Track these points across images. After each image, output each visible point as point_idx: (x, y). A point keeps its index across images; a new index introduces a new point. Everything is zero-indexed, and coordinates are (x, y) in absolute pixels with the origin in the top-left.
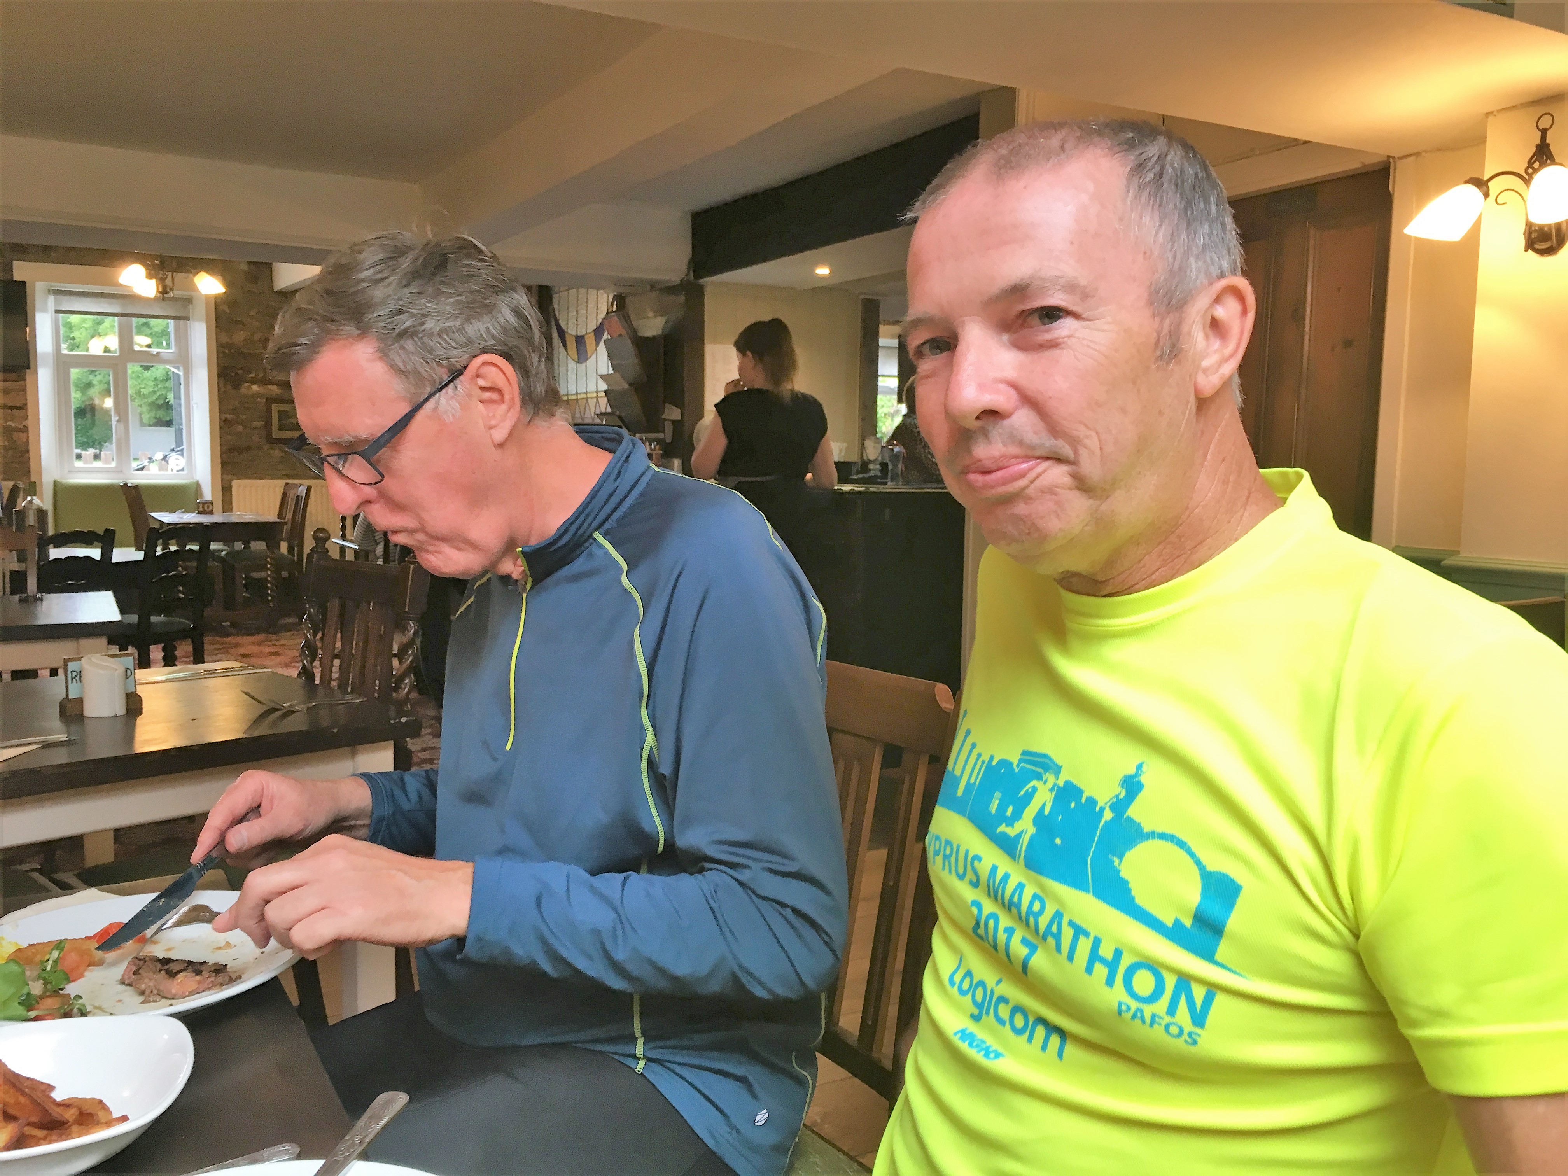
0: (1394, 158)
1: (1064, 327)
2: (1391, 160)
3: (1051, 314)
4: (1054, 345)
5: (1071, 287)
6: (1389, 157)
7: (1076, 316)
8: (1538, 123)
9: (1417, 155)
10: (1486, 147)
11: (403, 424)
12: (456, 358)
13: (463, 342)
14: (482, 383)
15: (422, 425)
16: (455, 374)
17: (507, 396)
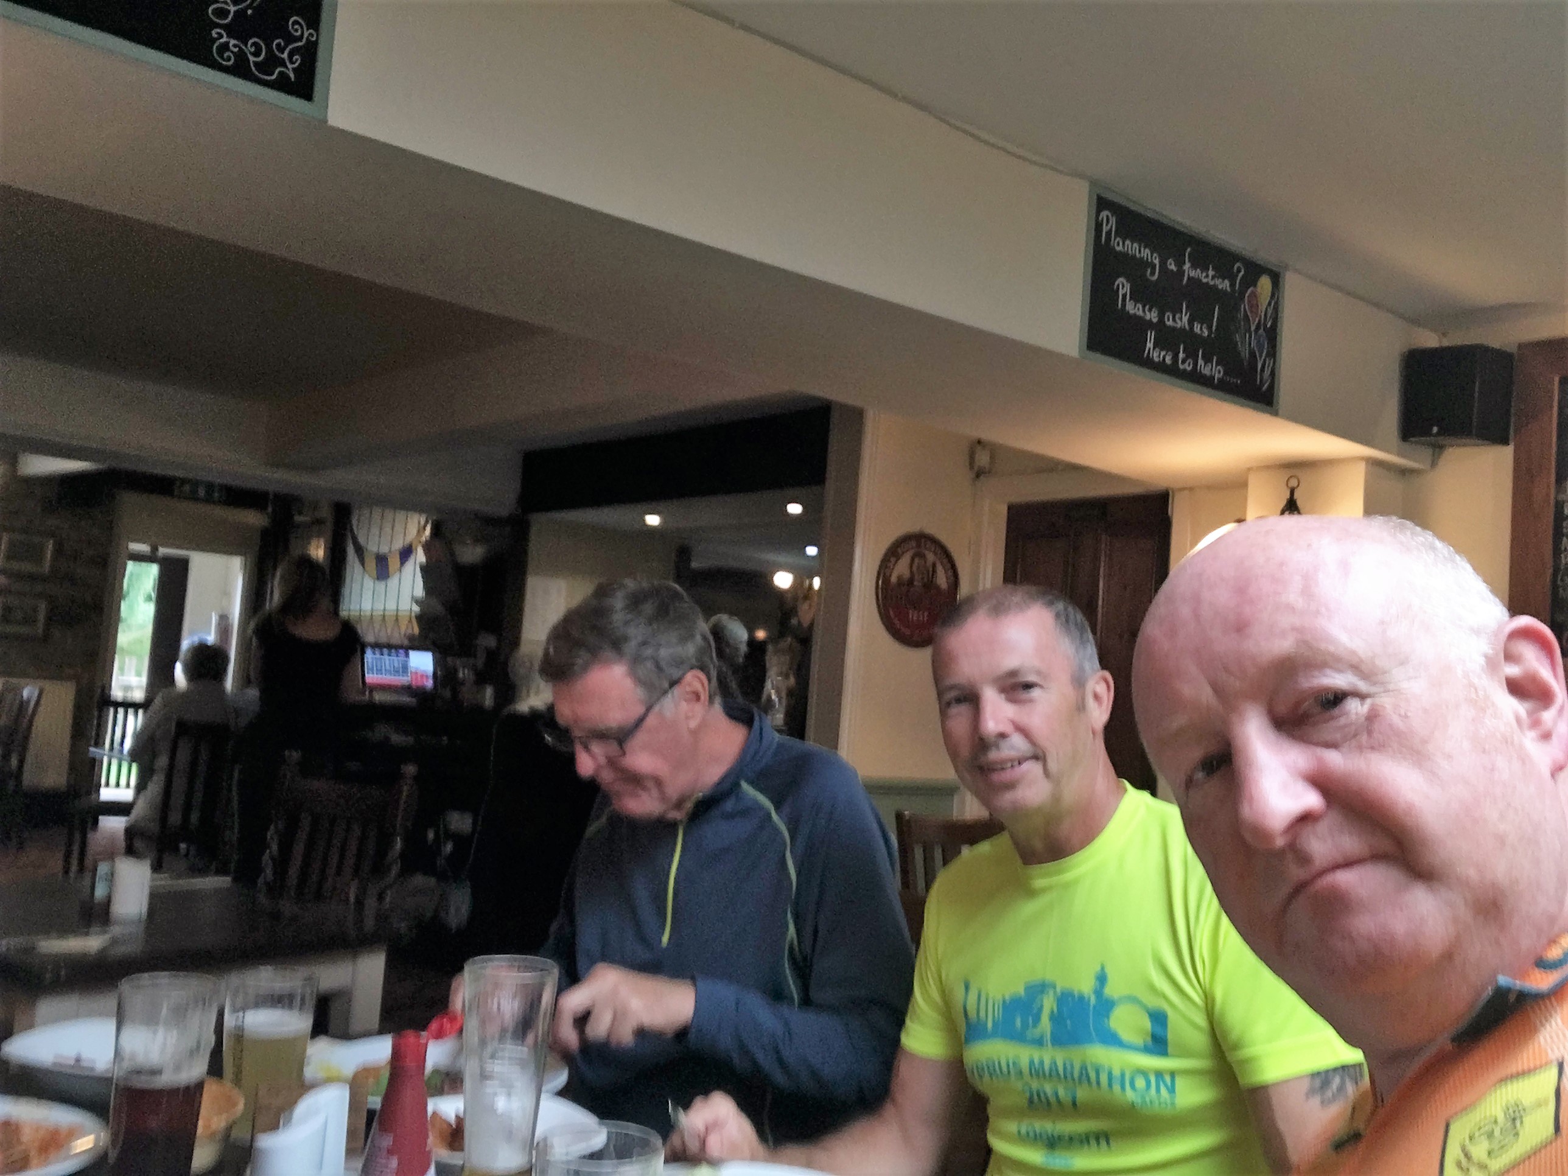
0: (1173, 490)
1: (1035, 693)
2: (1170, 491)
3: (1028, 686)
4: (1031, 701)
5: (1039, 673)
6: (1168, 488)
7: (1041, 687)
8: (1287, 481)
9: (1191, 489)
10: (1247, 492)
11: (640, 721)
12: (675, 673)
13: (679, 662)
14: (688, 689)
15: (651, 720)
16: (673, 683)
17: (702, 697)
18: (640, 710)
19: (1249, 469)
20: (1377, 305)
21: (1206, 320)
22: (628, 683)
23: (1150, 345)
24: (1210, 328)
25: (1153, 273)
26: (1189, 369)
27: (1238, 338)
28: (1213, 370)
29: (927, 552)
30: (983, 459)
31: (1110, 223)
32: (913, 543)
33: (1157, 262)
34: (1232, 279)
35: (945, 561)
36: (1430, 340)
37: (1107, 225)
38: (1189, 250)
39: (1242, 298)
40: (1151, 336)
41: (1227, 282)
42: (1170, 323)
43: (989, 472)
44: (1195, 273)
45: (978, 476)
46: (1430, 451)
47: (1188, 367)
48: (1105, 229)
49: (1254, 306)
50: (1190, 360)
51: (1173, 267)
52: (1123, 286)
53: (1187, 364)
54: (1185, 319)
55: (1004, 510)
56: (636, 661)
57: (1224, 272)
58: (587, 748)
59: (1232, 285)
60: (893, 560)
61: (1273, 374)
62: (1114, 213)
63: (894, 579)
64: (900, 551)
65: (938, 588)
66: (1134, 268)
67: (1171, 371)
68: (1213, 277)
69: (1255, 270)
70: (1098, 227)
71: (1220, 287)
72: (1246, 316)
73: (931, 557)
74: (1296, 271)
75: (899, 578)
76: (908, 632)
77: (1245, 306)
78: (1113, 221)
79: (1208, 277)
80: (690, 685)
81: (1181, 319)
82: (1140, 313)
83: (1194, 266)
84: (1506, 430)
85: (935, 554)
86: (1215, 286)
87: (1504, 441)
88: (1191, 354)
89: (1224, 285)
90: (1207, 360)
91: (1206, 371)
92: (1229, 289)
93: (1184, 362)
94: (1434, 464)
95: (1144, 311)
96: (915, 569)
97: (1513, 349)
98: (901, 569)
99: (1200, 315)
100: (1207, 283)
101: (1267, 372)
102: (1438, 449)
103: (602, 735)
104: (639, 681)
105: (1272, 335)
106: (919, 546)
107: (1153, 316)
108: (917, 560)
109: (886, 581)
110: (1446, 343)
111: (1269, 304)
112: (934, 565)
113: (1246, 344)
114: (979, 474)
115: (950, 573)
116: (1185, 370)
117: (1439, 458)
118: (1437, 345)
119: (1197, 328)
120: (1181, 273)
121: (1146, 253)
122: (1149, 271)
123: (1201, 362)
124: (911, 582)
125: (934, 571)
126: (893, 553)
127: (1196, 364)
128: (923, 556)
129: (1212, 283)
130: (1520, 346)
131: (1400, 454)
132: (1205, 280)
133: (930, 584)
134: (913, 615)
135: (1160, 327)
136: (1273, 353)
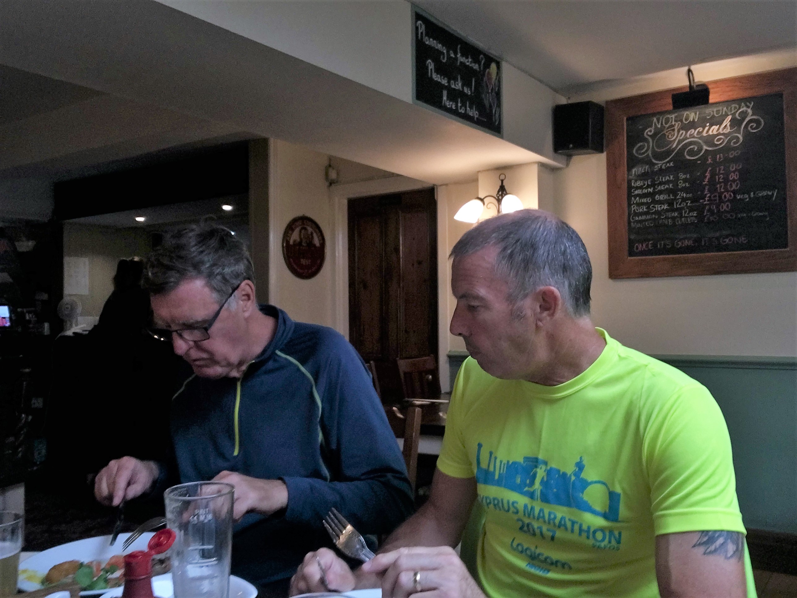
0: (436, 185)
2: (435, 187)
6: (434, 185)
8: (499, 177)
9: (446, 185)
10: (478, 184)
11: (217, 314)
12: (235, 282)
13: (237, 276)
14: (244, 293)
15: (223, 313)
16: (234, 290)
17: (252, 297)
18: (216, 307)
19: (479, 172)
20: (541, 81)
21: (469, 85)
22: (207, 290)
23: (445, 98)
24: (471, 90)
25: (444, 58)
26: (463, 112)
27: (483, 96)
28: (474, 113)
29: (307, 227)
30: (333, 175)
31: (422, 29)
32: (300, 223)
33: (445, 51)
34: (479, 63)
35: (317, 230)
36: (563, 101)
37: (421, 29)
38: (459, 46)
39: (484, 75)
40: (445, 93)
41: (477, 65)
42: (453, 86)
43: (337, 182)
44: (463, 59)
45: (331, 184)
46: (565, 158)
47: (462, 111)
48: (420, 31)
49: (490, 79)
50: (463, 108)
51: (452, 55)
52: (430, 65)
53: (462, 110)
54: (460, 84)
55: (345, 202)
56: (210, 276)
57: (476, 60)
58: (181, 336)
59: (480, 68)
60: (290, 232)
61: (500, 115)
62: (424, 23)
63: (291, 242)
64: (293, 227)
65: (315, 245)
66: (435, 55)
67: (455, 113)
68: (471, 62)
69: (489, 60)
70: (417, 28)
71: (474, 68)
72: (487, 84)
73: (310, 230)
74: (507, 61)
75: (295, 241)
76: (301, 271)
77: (485, 79)
78: (423, 27)
79: (468, 62)
80: (244, 290)
81: (458, 84)
82: (439, 80)
83: (462, 55)
84: (602, 145)
85: (312, 227)
86: (472, 68)
87: (602, 151)
88: (464, 105)
89: (476, 67)
90: (471, 108)
91: (471, 114)
92: (478, 70)
93: (461, 109)
94: (567, 165)
95: (441, 79)
96: (302, 236)
97: (603, 104)
98: (295, 236)
99: (466, 83)
100: (468, 65)
101: (497, 115)
102: (569, 156)
103: (190, 327)
104: (214, 289)
105: (498, 95)
106: (303, 224)
107: (445, 82)
108: (303, 231)
109: (288, 242)
110: (570, 102)
111: (496, 79)
112: (312, 234)
113: (487, 99)
114: (331, 183)
115: (320, 238)
116: (461, 113)
117: (570, 162)
118: (566, 103)
119: (466, 90)
120: (456, 59)
121: (439, 46)
122: (442, 57)
123: (468, 108)
124: (300, 243)
125: (312, 237)
126: (290, 228)
127: (466, 110)
128: (305, 229)
129: (470, 65)
130: (607, 102)
131: (554, 159)
132: (467, 64)
133: (310, 244)
134: (303, 261)
135: (448, 88)
136: (499, 105)
